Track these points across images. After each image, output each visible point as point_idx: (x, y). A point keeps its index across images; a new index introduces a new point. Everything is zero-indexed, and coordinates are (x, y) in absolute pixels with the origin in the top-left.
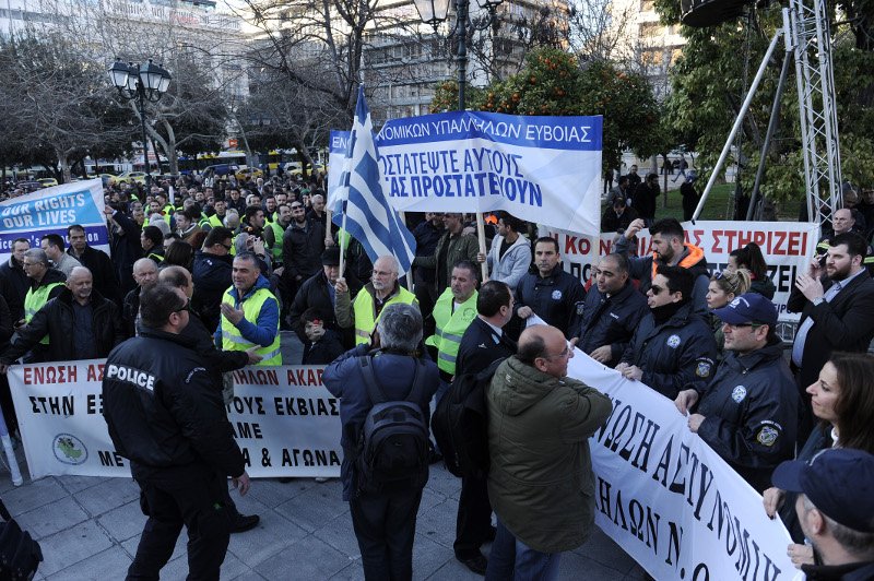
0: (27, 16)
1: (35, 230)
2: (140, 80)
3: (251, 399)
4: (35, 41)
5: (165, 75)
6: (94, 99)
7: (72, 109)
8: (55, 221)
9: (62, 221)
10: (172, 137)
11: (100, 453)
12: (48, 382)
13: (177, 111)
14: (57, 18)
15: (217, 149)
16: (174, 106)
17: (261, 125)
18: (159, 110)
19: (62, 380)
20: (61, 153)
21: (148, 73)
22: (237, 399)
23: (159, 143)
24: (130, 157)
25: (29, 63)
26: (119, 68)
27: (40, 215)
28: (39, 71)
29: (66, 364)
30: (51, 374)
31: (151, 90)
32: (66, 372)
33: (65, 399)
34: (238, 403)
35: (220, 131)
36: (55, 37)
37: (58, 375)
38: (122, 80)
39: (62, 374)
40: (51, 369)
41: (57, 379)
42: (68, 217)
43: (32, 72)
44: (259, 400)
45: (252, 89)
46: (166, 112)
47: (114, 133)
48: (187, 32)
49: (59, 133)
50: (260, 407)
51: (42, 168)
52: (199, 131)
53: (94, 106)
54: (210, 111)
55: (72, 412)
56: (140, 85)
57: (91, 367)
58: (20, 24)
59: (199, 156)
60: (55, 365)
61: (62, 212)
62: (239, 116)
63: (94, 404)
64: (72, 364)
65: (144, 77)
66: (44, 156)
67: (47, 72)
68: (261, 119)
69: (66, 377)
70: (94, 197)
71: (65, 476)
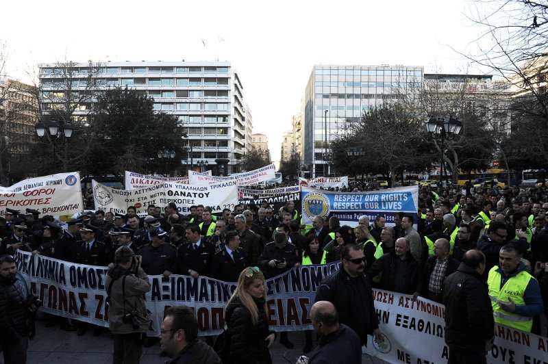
0: (384, 96)
1: (379, 211)
2: (443, 128)
3: (505, 350)
4: (387, 109)
5: (458, 124)
6: (413, 138)
7: (401, 145)
8: (390, 208)
9: (394, 208)
10: (456, 160)
11: (398, 351)
12: (378, 300)
13: (461, 144)
14: (398, 96)
15: (485, 167)
16: (460, 141)
17: (519, 152)
18: (450, 144)
19: (385, 301)
20: (393, 168)
21: (449, 123)
22: (495, 347)
23: (448, 164)
24: (429, 172)
25: (382, 121)
26: (432, 122)
27: (382, 203)
28: (387, 125)
29: (388, 292)
30: (380, 296)
31: (450, 133)
32: (387, 297)
33: (385, 312)
34: (495, 350)
35: (488, 156)
36: (397, 106)
37: (383, 297)
38: (434, 128)
39: (385, 298)
40: (380, 293)
41: (382, 299)
42: (398, 206)
43: (384, 126)
44: (511, 353)
45: (513, 128)
46: (455, 145)
47: (423, 158)
48: (473, 96)
49: (393, 157)
50: (512, 358)
51: (381, 175)
52: (474, 157)
53: (413, 142)
54: (482, 143)
55: (387, 322)
56: (443, 131)
57: (402, 298)
58: (381, 101)
59: (472, 173)
60: (383, 292)
61: (395, 203)
62: (502, 146)
63: (400, 320)
64: (392, 293)
65: (446, 127)
66: (383, 169)
67: (392, 126)
68: (519, 148)
69: (387, 300)
70: (413, 196)
71: (375, 358)
